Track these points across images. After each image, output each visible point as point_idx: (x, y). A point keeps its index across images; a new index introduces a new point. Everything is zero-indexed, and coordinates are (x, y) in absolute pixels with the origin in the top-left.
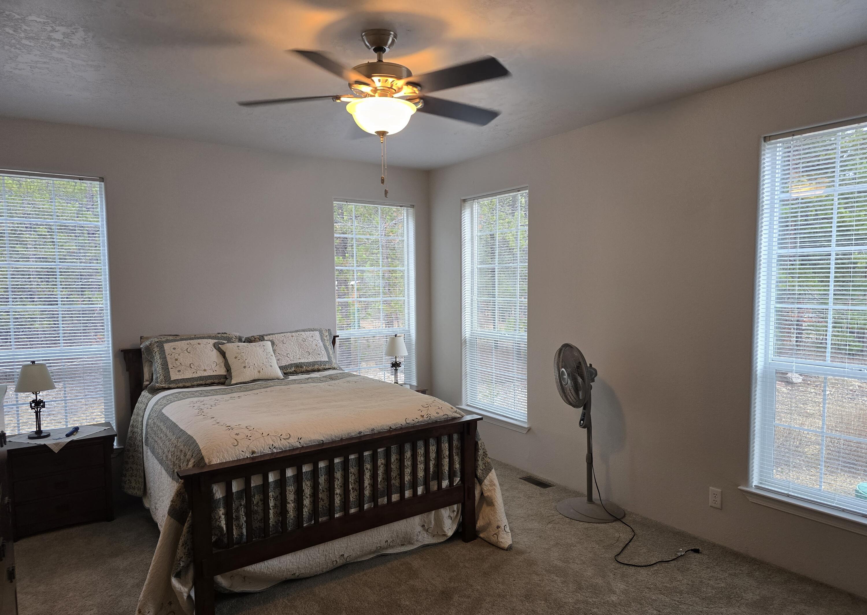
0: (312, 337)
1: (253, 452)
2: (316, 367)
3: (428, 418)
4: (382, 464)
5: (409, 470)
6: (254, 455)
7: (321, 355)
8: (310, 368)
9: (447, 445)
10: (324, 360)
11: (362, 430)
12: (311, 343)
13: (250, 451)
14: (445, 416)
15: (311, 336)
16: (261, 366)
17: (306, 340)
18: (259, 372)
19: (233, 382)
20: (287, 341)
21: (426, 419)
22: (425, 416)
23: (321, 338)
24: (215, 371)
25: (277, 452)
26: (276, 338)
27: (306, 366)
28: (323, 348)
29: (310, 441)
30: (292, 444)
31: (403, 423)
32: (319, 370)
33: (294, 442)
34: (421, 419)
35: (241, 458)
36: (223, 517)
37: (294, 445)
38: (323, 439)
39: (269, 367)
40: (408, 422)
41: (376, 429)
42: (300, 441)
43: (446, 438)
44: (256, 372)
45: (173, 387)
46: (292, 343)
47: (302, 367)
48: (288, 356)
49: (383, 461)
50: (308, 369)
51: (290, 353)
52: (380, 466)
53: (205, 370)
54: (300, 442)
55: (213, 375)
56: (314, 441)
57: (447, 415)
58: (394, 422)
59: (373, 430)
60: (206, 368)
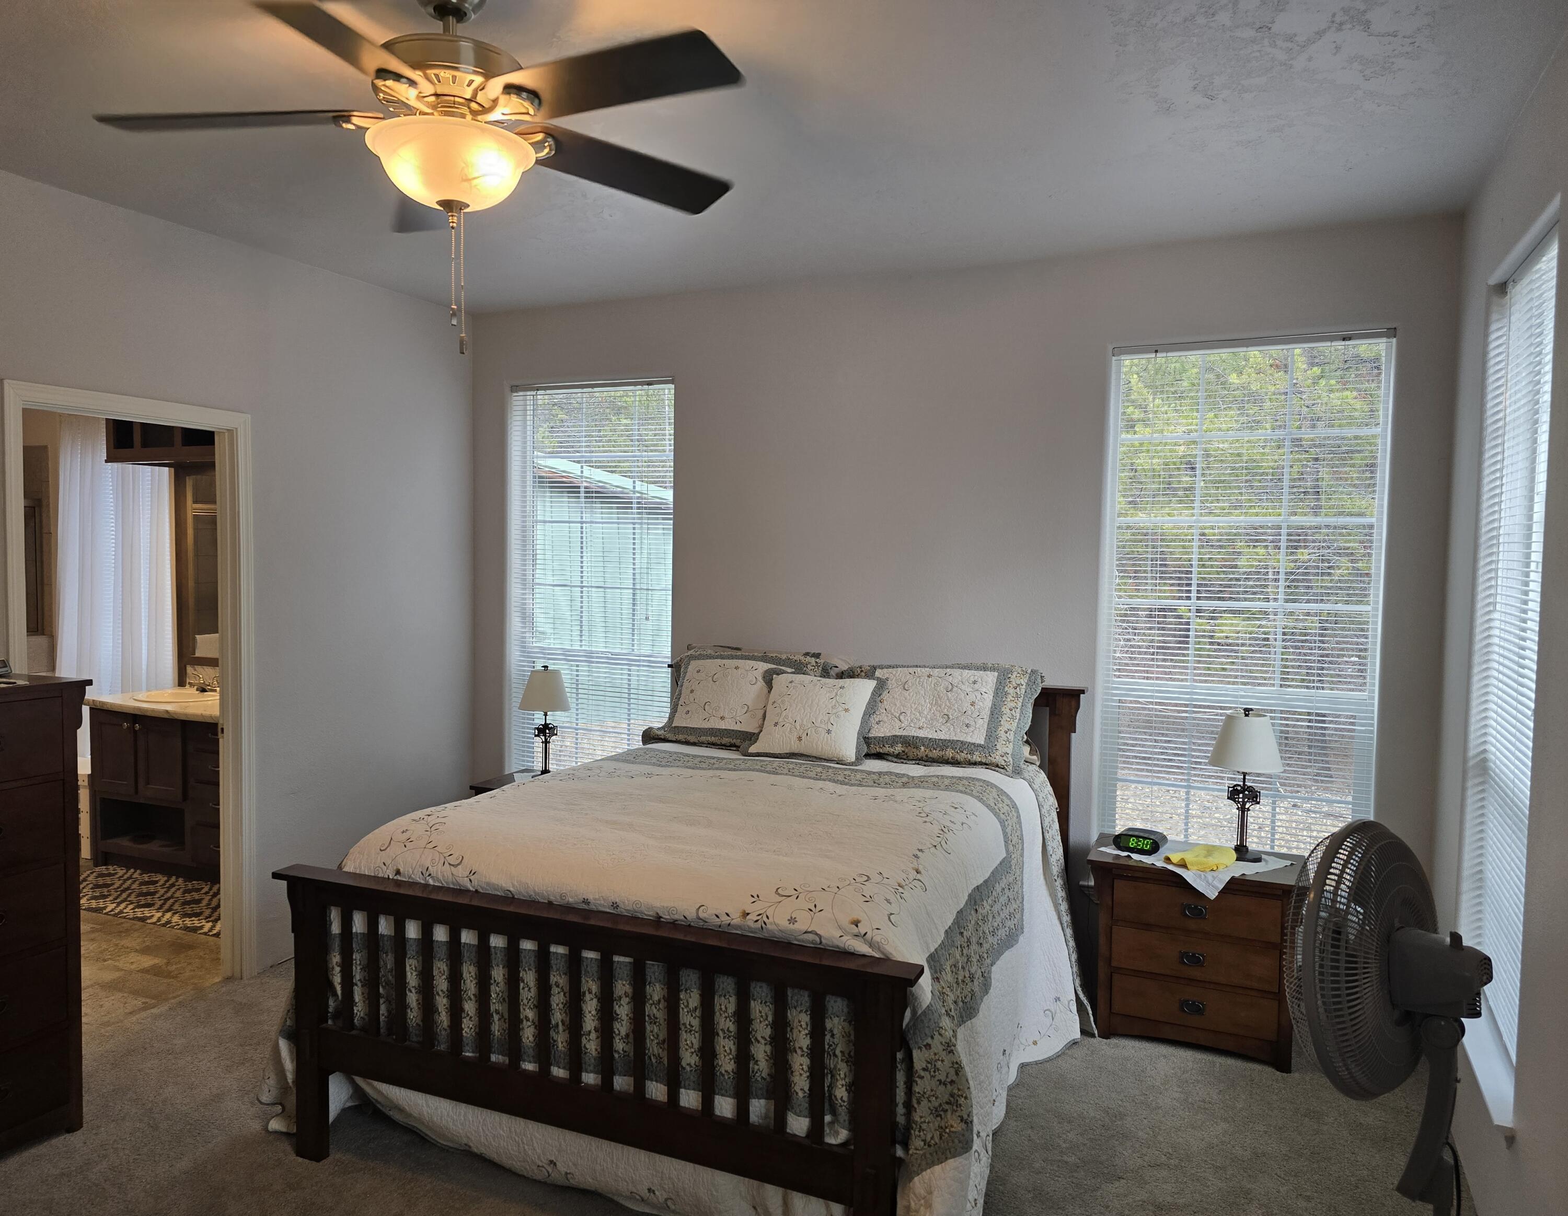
0: (975, 682)
1: (398, 872)
2: (949, 753)
3: (758, 925)
4: (626, 995)
5: (694, 1041)
6: (398, 877)
7: (971, 729)
8: (935, 754)
9: (805, 1018)
10: (973, 741)
11: (590, 897)
12: (962, 696)
13: (395, 868)
14: (811, 937)
15: (972, 679)
16: (806, 728)
17: (955, 689)
18: (800, 738)
19: (752, 749)
20: (913, 685)
21: (752, 925)
22: (753, 917)
23: (997, 689)
24: (738, 722)
25: (434, 885)
26: (895, 676)
27: (927, 747)
28: (986, 713)
29: (488, 884)
30: (457, 879)
31: (691, 914)
32: (955, 763)
33: (460, 877)
34: (736, 920)
35: (380, 876)
36: (338, 969)
37: (460, 881)
38: (511, 889)
39: (823, 732)
40: (701, 915)
41: (621, 905)
42: (472, 878)
43: (807, 998)
44: (794, 738)
45: (670, 739)
46: (922, 692)
47: (917, 748)
48: (901, 717)
49: (628, 989)
50: (930, 755)
51: (908, 713)
52: (620, 998)
53: (722, 718)
54: (470, 880)
55: (733, 730)
56: (496, 887)
57: (817, 934)
58: (668, 904)
59: (615, 905)
60: (726, 716)
